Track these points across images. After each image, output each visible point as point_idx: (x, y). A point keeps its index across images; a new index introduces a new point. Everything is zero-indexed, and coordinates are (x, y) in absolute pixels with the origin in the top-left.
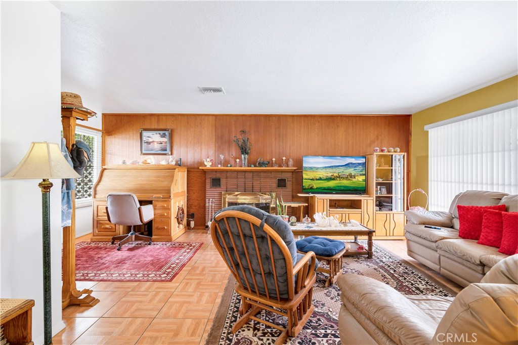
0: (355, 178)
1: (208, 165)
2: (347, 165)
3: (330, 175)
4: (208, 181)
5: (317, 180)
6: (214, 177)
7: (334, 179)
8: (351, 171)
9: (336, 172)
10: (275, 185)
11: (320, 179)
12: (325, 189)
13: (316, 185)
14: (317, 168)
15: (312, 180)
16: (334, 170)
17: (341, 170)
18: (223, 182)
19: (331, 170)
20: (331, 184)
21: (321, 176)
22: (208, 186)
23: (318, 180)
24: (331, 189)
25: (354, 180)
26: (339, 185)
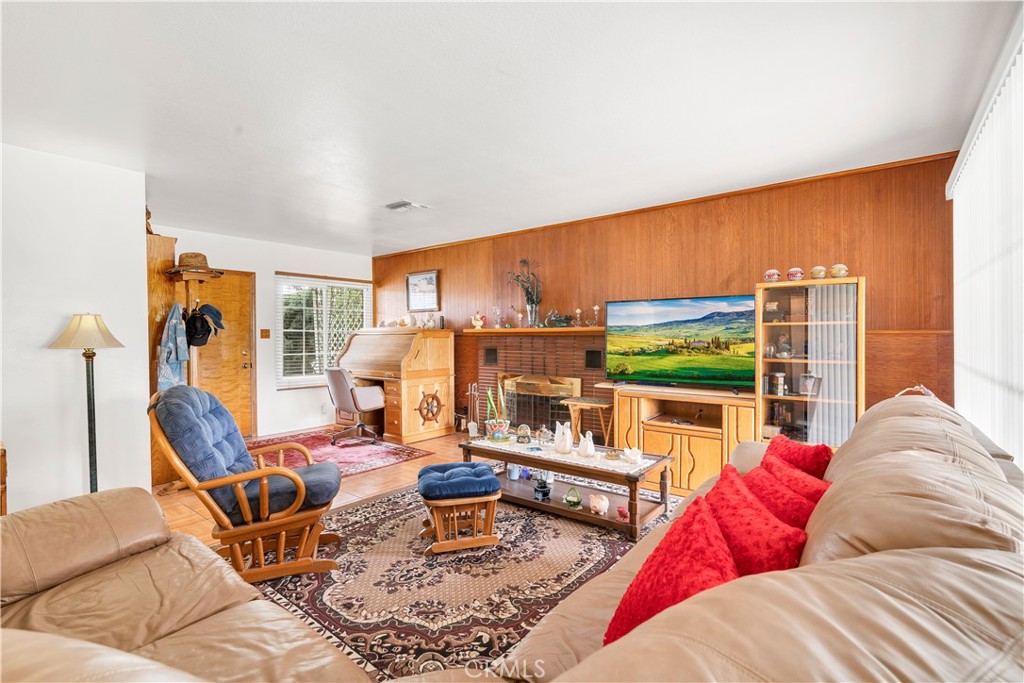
0: (727, 348)
1: (478, 325)
2: (709, 318)
3: (665, 342)
4: (481, 353)
5: (635, 354)
6: (489, 345)
7: (674, 352)
8: (718, 331)
9: (680, 335)
10: (582, 362)
11: (643, 352)
12: (653, 375)
13: (633, 365)
14: (636, 329)
15: (625, 354)
16: (675, 331)
17: (694, 329)
18: (501, 354)
19: (668, 332)
20: (668, 363)
21: (645, 346)
22: (481, 362)
23: (638, 354)
24: (668, 376)
25: (725, 352)
26: (688, 365)
